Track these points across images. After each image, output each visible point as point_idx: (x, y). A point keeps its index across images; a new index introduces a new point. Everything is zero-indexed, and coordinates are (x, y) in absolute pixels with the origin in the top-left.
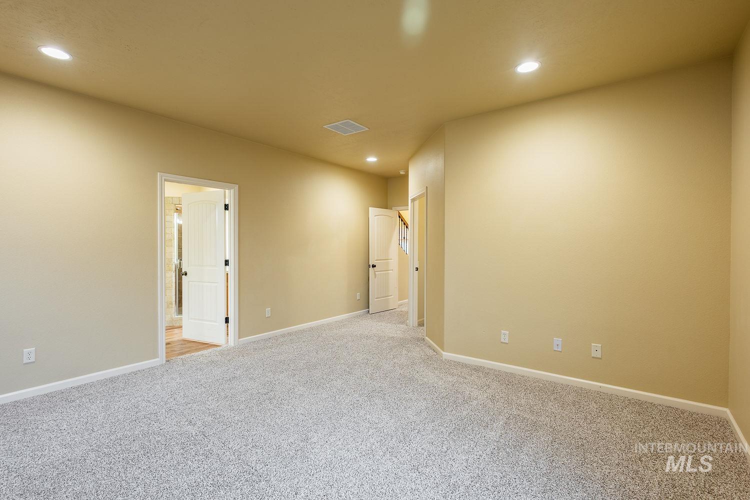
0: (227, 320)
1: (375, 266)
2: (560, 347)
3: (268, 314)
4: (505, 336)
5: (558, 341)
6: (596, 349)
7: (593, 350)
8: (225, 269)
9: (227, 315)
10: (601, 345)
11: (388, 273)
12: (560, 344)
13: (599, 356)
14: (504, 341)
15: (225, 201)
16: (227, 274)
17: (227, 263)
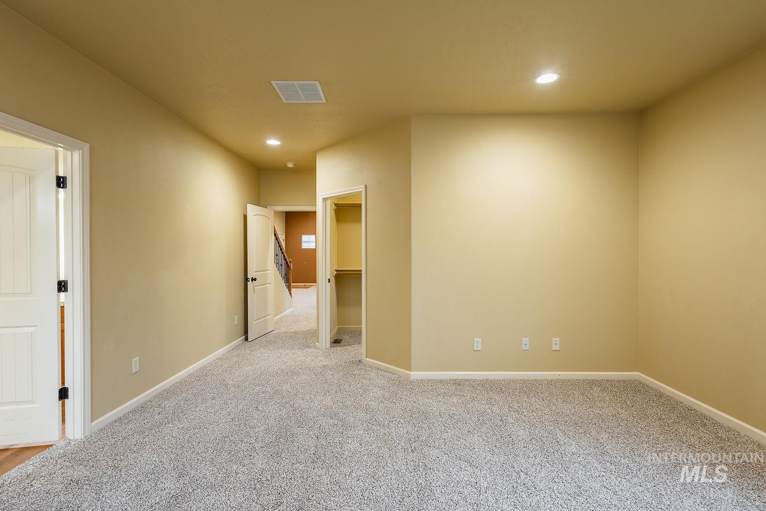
0: (63, 394)
1: (255, 280)
2: (527, 346)
3: (135, 368)
4: (478, 343)
5: (526, 340)
6: (556, 343)
7: (554, 344)
8: (58, 297)
9: (63, 383)
10: (558, 339)
11: (266, 287)
12: (528, 343)
13: (558, 349)
14: (478, 349)
15: (57, 171)
16: (62, 307)
17: (62, 286)
